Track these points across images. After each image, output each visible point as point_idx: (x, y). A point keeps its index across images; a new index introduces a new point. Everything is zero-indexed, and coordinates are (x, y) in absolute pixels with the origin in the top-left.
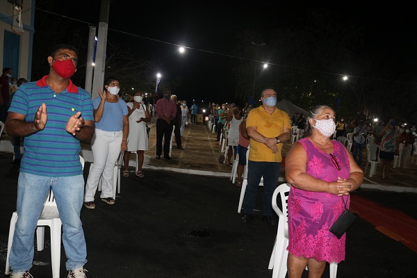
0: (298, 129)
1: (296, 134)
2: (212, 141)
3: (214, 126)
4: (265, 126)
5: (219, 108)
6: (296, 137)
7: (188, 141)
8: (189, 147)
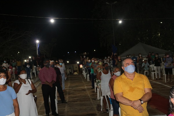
0: (155, 67)
1: (154, 71)
2: (88, 89)
3: (88, 75)
4: (129, 91)
5: (89, 61)
6: (155, 74)
7: (69, 94)
8: (71, 99)
